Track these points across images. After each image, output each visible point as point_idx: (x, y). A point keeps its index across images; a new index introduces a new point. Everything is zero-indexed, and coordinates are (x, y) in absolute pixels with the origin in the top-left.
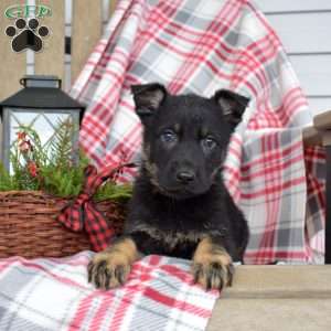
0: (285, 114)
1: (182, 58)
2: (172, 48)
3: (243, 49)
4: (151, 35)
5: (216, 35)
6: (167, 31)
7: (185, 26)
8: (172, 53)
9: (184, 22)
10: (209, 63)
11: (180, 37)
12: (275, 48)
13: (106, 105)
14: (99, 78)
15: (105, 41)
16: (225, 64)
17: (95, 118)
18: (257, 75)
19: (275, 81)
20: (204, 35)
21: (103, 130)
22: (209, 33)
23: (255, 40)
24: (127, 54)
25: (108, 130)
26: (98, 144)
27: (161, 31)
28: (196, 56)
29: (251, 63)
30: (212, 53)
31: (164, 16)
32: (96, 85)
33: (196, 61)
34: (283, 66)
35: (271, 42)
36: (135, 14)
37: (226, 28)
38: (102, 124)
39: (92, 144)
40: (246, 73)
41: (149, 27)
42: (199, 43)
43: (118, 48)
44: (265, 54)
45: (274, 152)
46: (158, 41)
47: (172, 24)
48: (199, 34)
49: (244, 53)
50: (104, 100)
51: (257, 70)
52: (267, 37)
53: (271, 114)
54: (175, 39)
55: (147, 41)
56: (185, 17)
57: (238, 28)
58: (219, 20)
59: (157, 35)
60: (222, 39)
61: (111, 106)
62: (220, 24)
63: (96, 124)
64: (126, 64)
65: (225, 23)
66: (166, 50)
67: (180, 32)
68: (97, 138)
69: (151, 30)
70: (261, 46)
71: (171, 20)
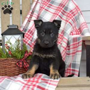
0: (80, 30)
1: (52, 14)
2: (49, 11)
3: (68, 12)
4: (44, 8)
5: (61, 7)
6: (48, 6)
7: (53, 5)
8: (49, 13)
9: (53, 4)
10: (59, 16)
11: (51, 8)
12: (78, 11)
13: (32, 30)
14: (30, 21)
15: (31, 11)
16: (64, 16)
17: (29, 33)
18: (72, 20)
19: (78, 20)
20: (58, 8)
21: (31, 37)
22: (60, 7)
23: (72, 9)
24: (37, 14)
25: (32, 37)
26: (30, 41)
27: (46, 7)
28: (56, 14)
29: (71, 16)
30: (60, 13)
31: (47, 2)
32: (29, 23)
33: (56, 15)
34: (80, 17)
35: (77, 9)
36: (39, 3)
37: (64, 5)
38: (31, 35)
39: (28, 41)
40: (69, 20)
41: (43, 6)
42: (57, 10)
43: (34, 13)
44: (75, 13)
45: (76, 43)
46: (46, 9)
47: (49, 4)
48: (57, 7)
49: (69, 13)
50: (31, 28)
51: (72, 18)
52: (76, 8)
53: (77, 30)
54: (50, 9)
55: (42, 10)
56: (53, 2)
57: (68, 5)
58: (62, 3)
59: (45, 8)
60: (63, 9)
61: (33, 30)
62: (62, 4)
63: (29, 35)
64: (37, 18)
65: (64, 4)
66: (48, 12)
67: (51, 7)
68: (29, 39)
69: (43, 7)
70: (73, 11)
71: (49, 3)
